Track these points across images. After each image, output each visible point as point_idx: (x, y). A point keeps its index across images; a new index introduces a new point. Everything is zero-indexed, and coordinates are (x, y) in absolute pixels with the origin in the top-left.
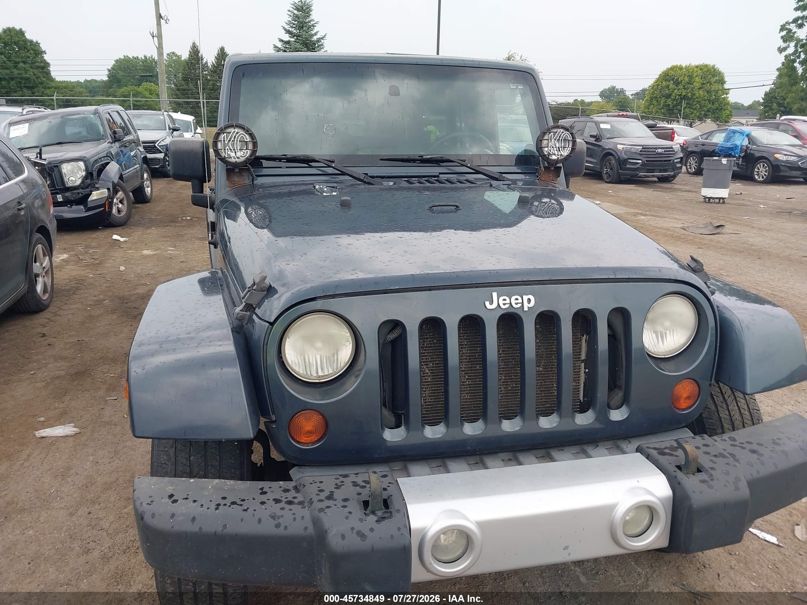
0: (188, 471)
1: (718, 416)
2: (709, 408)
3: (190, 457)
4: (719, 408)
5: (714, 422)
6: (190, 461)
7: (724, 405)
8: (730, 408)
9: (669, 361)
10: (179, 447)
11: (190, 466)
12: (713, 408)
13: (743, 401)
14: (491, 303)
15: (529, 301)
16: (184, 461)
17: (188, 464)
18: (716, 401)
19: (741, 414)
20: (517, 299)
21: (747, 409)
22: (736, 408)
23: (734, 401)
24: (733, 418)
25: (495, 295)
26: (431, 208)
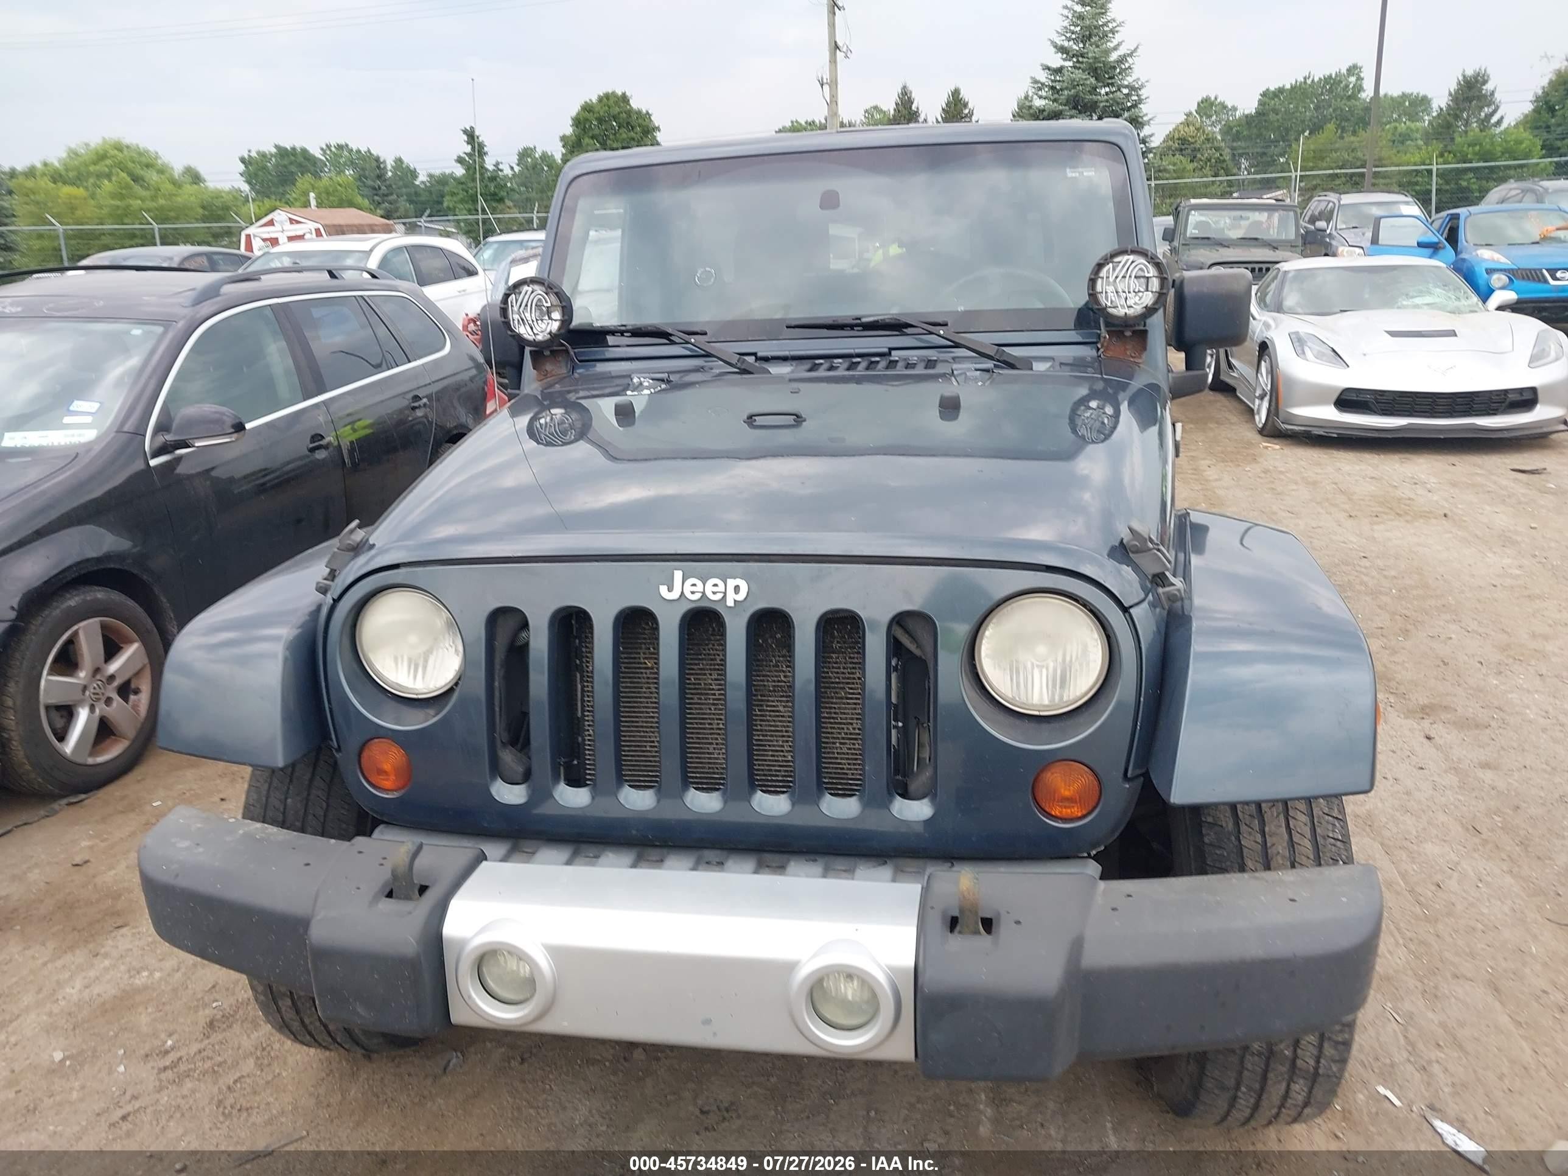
0: (280, 818)
1: (1236, 843)
2: (1222, 826)
3: (286, 799)
4: (1243, 828)
5: (1225, 854)
6: (285, 805)
7: (1256, 823)
8: (1267, 829)
9: (1049, 723)
10: (275, 782)
11: (284, 813)
12: (1230, 826)
13: (1304, 818)
14: (670, 589)
15: (737, 589)
16: (277, 804)
17: (282, 809)
18: (1240, 813)
19: (1292, 844)
20: (715, 585)
21: (1308, 835)
22: (1284, 829)
23: (1282, 817)
24: (1269, 851)
25: (678, 575)
26: (750, 418)
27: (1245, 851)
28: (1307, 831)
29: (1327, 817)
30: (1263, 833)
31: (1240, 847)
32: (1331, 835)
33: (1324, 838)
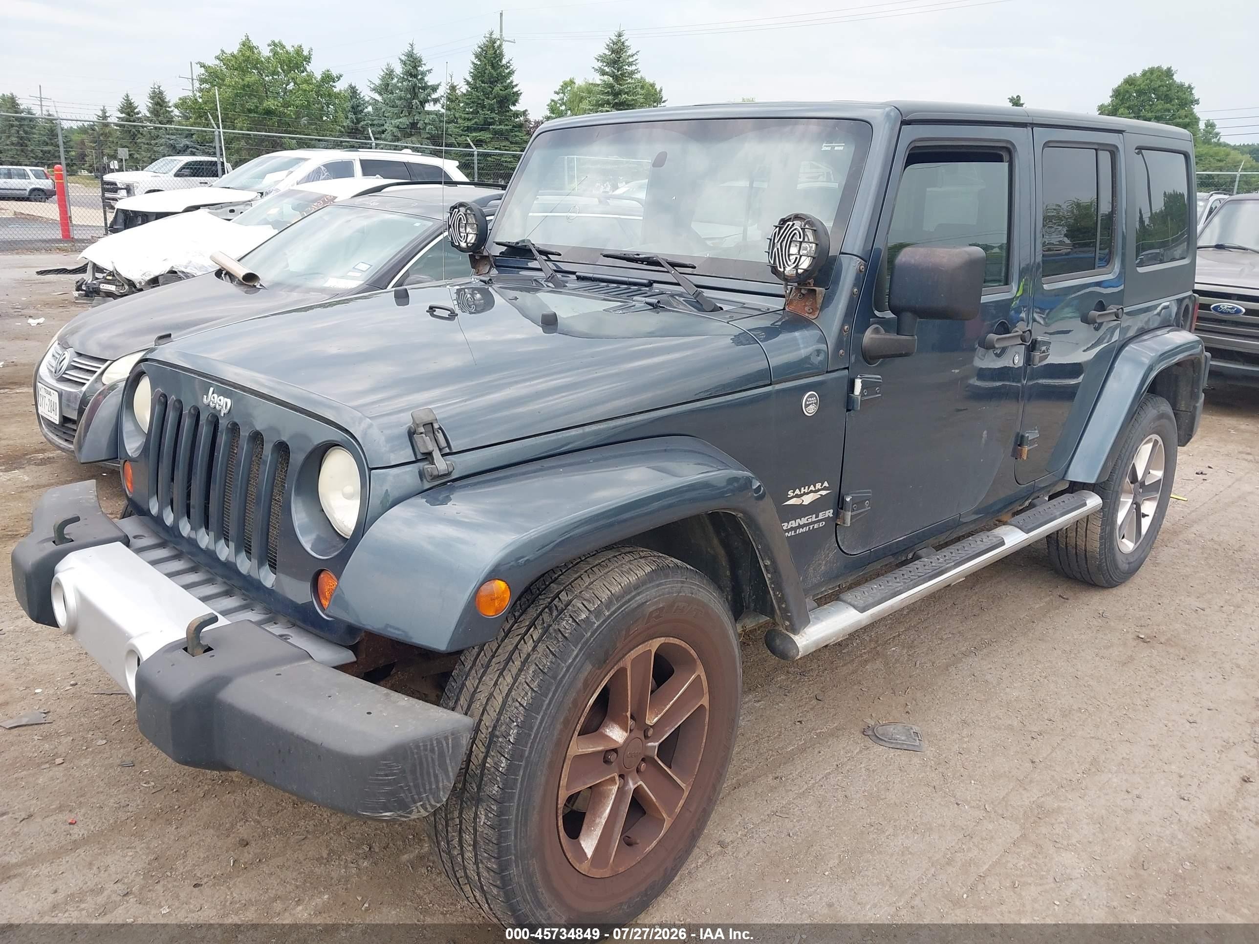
14: (207, 398)
15: (226, 405)
20: (220, 400)
25: (211, 390)
26: (432, 309)
27: (465, 689)
28: (505, 690)
29: (525, 685)
30: (480, 679)
31: (463, 685)
32: (519, 700)
33: (513, 699)
